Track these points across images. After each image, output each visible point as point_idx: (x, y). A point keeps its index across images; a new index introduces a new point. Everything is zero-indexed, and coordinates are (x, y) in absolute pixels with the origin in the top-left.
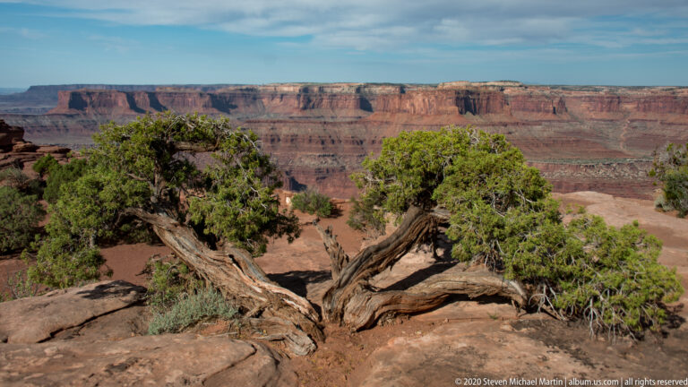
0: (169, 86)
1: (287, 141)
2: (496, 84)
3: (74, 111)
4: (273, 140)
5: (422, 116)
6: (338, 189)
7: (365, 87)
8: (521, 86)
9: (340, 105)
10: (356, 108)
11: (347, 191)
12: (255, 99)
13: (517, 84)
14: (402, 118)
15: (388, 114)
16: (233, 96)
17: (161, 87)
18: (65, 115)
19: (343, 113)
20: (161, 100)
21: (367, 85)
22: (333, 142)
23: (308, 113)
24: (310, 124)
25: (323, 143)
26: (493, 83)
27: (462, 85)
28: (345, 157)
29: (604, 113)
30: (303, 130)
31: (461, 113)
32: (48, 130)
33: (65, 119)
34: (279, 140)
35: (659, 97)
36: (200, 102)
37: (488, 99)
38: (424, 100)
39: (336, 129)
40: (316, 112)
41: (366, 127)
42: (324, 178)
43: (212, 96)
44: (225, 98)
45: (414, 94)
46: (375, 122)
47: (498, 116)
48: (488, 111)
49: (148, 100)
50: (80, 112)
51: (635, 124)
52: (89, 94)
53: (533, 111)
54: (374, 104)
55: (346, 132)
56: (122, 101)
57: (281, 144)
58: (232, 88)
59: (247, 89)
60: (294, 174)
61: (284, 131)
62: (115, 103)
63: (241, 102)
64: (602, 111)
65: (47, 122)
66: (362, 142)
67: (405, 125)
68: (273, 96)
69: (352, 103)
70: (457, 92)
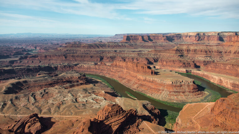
0: (154, 34)
1: (193, 51)
3: (127, 41)
4: (188, 51)
6: (212, 68)
9: (211, 39)
10: (217, 40)
11: (216, 69)
12: (180, 37)
15: (232, 43)
16: (173, 36)
17: (151, 34)
18: (125, 42)
19: (213, 42)
20: (151, 38)
21: (222, 32)
22: (210, 52)
23: (199, 42)
24: (201, 46)
25: (206, 52)
28: (214, 57)
30: (199, 48)
32: (120, 47)
33: (125, 43)
34: (190, 51)
36: (163, 39)
39: (211, 48)
40: (202, 42)
41: (223, 47)
42: (206, 64)
43: (167, 37)
44: (171, 37)
46: (227, 45)
49: (147, 38)
50: (129, 41)
52: (132, 36)
54: (225, 39)
55: (215, 48)
56: (140, 38)
57: (191, 52)
58: (173, 34)
59: (178, 34)
60: (195, 62)
61: (192, 48)
62: (138, 39)
63: (176, 38)
65: (120, 44)
66: (221, 52)
68: (186, 36)
69: (216, 38)
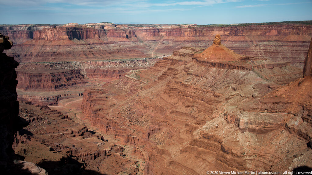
2: (101, 24)
5: (52, 41)
7: (34, 26)
8: (112, 25)
13: (111, 24)
14: (41, 42)
26: (99, 24)
27: (74, 25)
29: (152, 37)
31: (70, 39)
35: (174, 29)
37: (87, 32)
38: (52, 33)
45: (46, 30)
47: (92, 40)
48: (87, 38)
51: (164, 42)
53: (117, 37)
64: (151, 36)
67: (42, 46)
70: (68, 29)
